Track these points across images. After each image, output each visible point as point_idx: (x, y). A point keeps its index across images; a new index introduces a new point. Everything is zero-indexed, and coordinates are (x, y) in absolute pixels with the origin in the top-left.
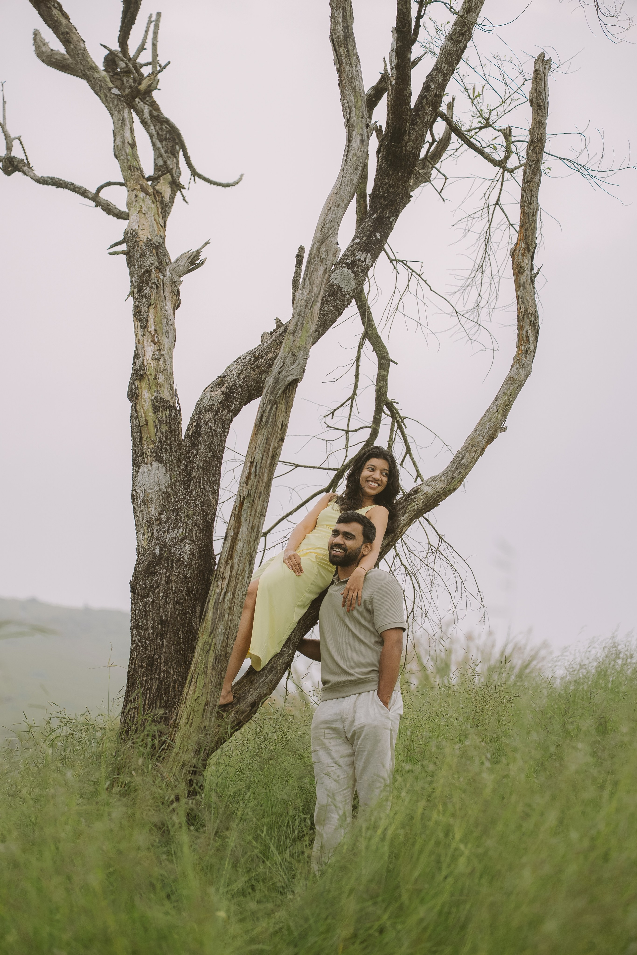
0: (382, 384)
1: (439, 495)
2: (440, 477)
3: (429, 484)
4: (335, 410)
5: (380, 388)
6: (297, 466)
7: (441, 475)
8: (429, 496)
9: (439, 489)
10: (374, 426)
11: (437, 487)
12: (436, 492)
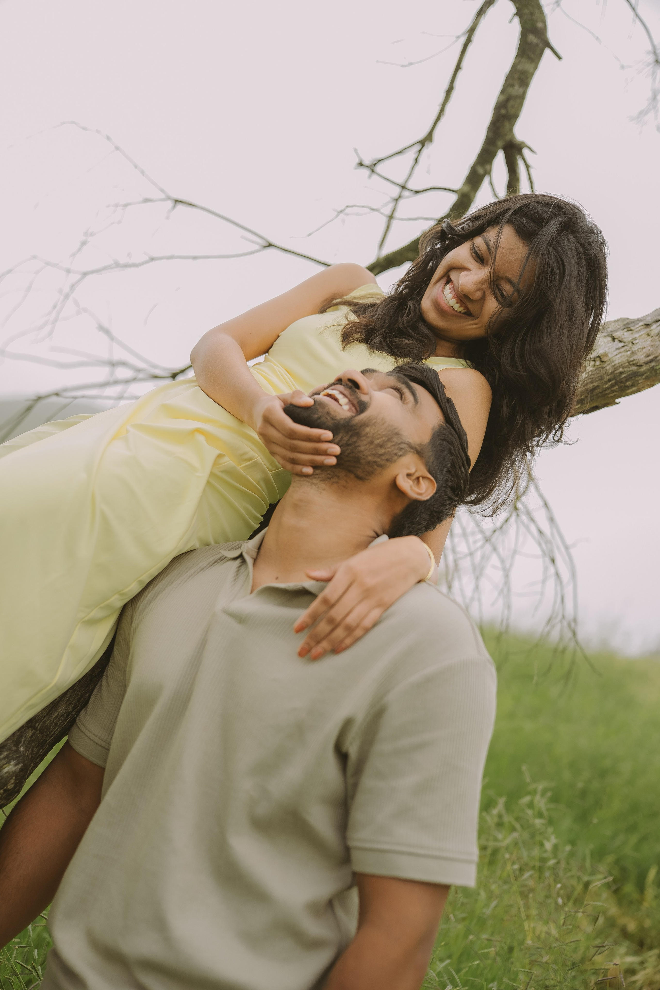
0: (516, 90)
1: (635, 374)
2: (647, 325)
3: (616, 335)
4: (380, 161)
5: (507, 100)
6: (270, 245)
7: (649, 320)
8: (609, 368)
9: (641, 357)
10: (467, 189)
11: (635, 348)
12: (631, 363)
